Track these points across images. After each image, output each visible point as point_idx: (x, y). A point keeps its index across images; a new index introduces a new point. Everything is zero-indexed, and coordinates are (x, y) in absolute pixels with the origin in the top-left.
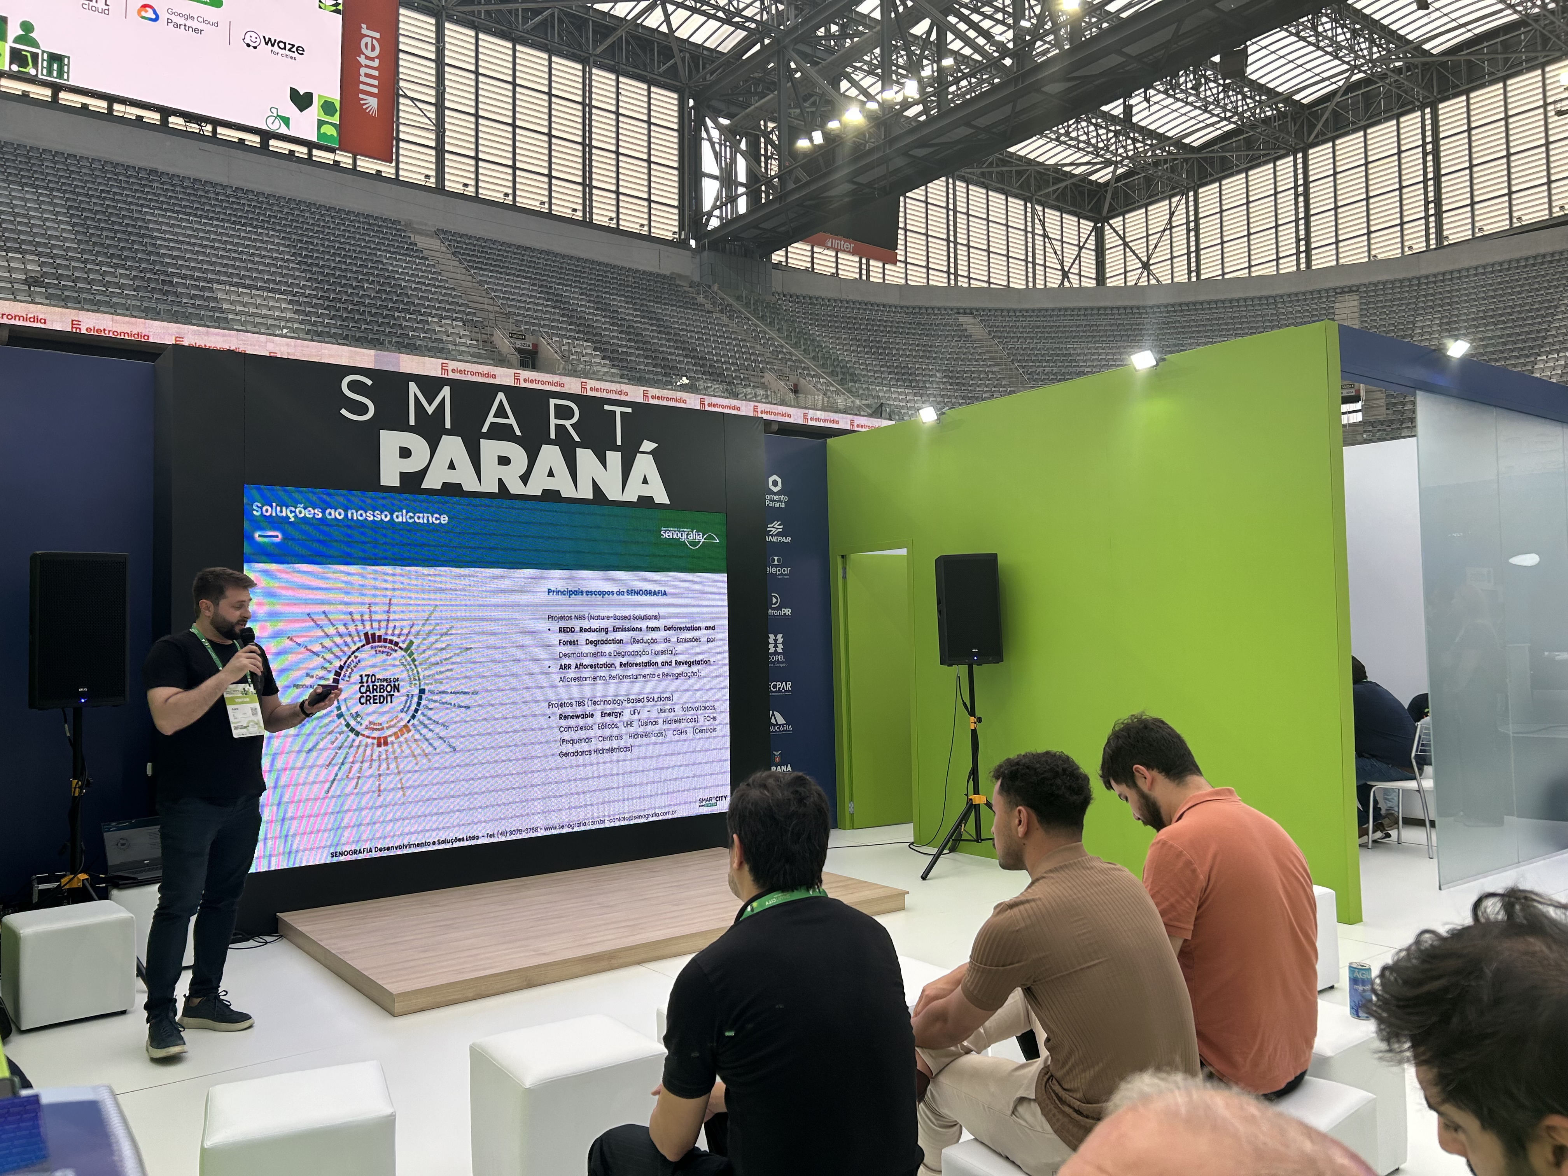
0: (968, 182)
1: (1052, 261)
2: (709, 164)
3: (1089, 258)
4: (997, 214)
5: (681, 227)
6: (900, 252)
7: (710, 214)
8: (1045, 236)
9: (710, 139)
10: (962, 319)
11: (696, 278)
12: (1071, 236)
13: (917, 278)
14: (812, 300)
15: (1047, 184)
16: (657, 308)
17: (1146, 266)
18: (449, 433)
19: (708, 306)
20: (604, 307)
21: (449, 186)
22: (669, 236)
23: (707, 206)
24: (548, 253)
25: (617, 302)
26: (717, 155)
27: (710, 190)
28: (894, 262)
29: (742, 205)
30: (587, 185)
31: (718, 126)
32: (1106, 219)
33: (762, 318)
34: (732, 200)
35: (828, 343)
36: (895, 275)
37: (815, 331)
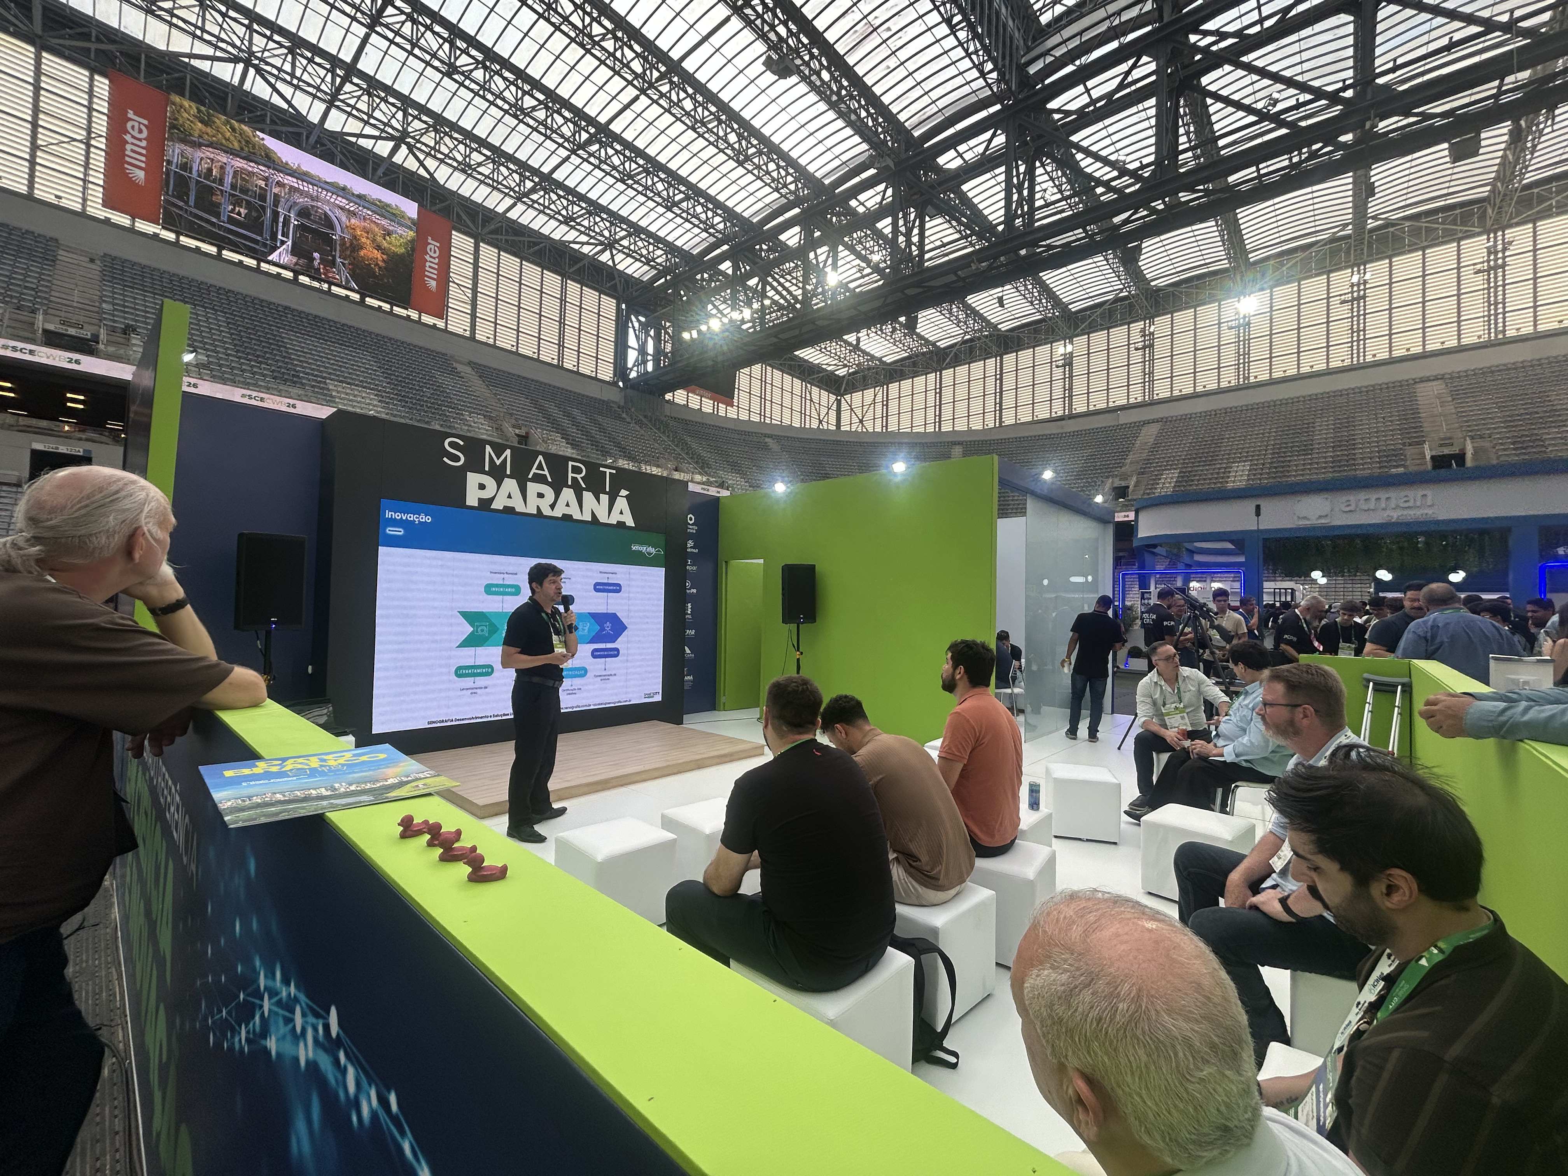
0: (773, 367)
1: (814, 414)
2: (632, 341)
3: (833, 415)
4: (787, 386)
5: (615, 375)
6: (735, 400)
7: (631, 369)
8: (811, 400)
9: (633, 327)
10: (767, 440)
11: (622, 403)
12: (824, 402)
13: (744, 416)
14: (686, 422)
15: (813, 373)
16: (600, 419)
17: (861, 421)
18: (509, 477)
19: (629, 420)
20: (568, 415)
21: (478, 337)
22: (608, 379)
23: (630, 365)
24: (537, 381)
25: (576, 412)
26: (637, 337)
27: (632, 356)
28: (732, 406)
29: (650, 367)
30: (561, 345)
31: (638, 321)
32: (842, 395)
33: (659, 429)
34: (645, 362)
35: (694, 446)
36: (732, 413)
37: (688, 439)
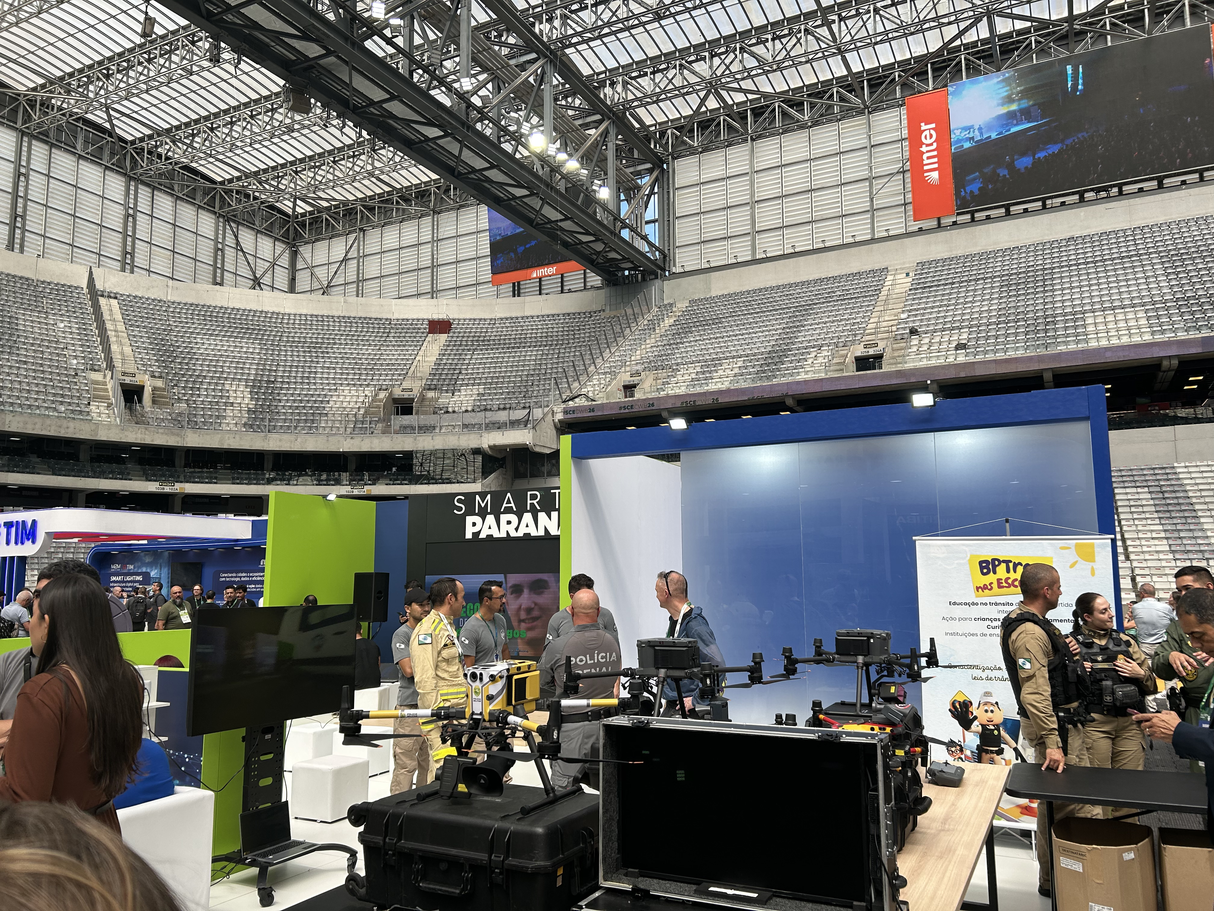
18: (490, 514)
